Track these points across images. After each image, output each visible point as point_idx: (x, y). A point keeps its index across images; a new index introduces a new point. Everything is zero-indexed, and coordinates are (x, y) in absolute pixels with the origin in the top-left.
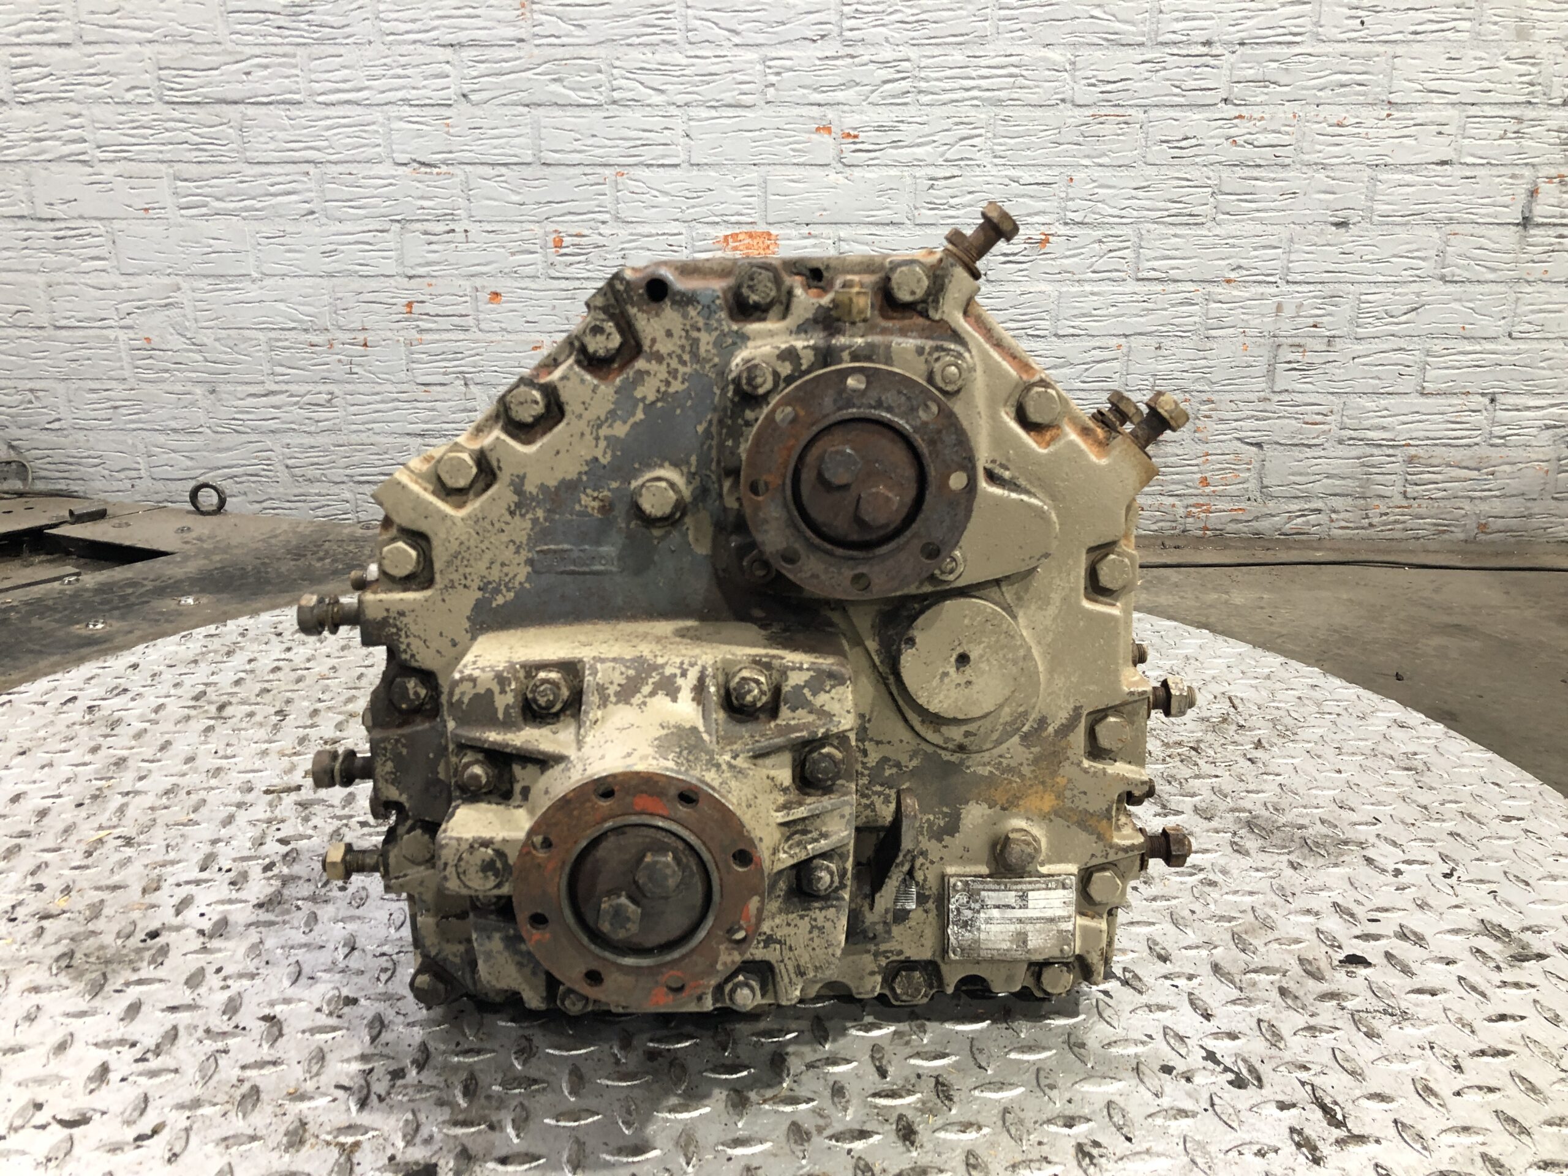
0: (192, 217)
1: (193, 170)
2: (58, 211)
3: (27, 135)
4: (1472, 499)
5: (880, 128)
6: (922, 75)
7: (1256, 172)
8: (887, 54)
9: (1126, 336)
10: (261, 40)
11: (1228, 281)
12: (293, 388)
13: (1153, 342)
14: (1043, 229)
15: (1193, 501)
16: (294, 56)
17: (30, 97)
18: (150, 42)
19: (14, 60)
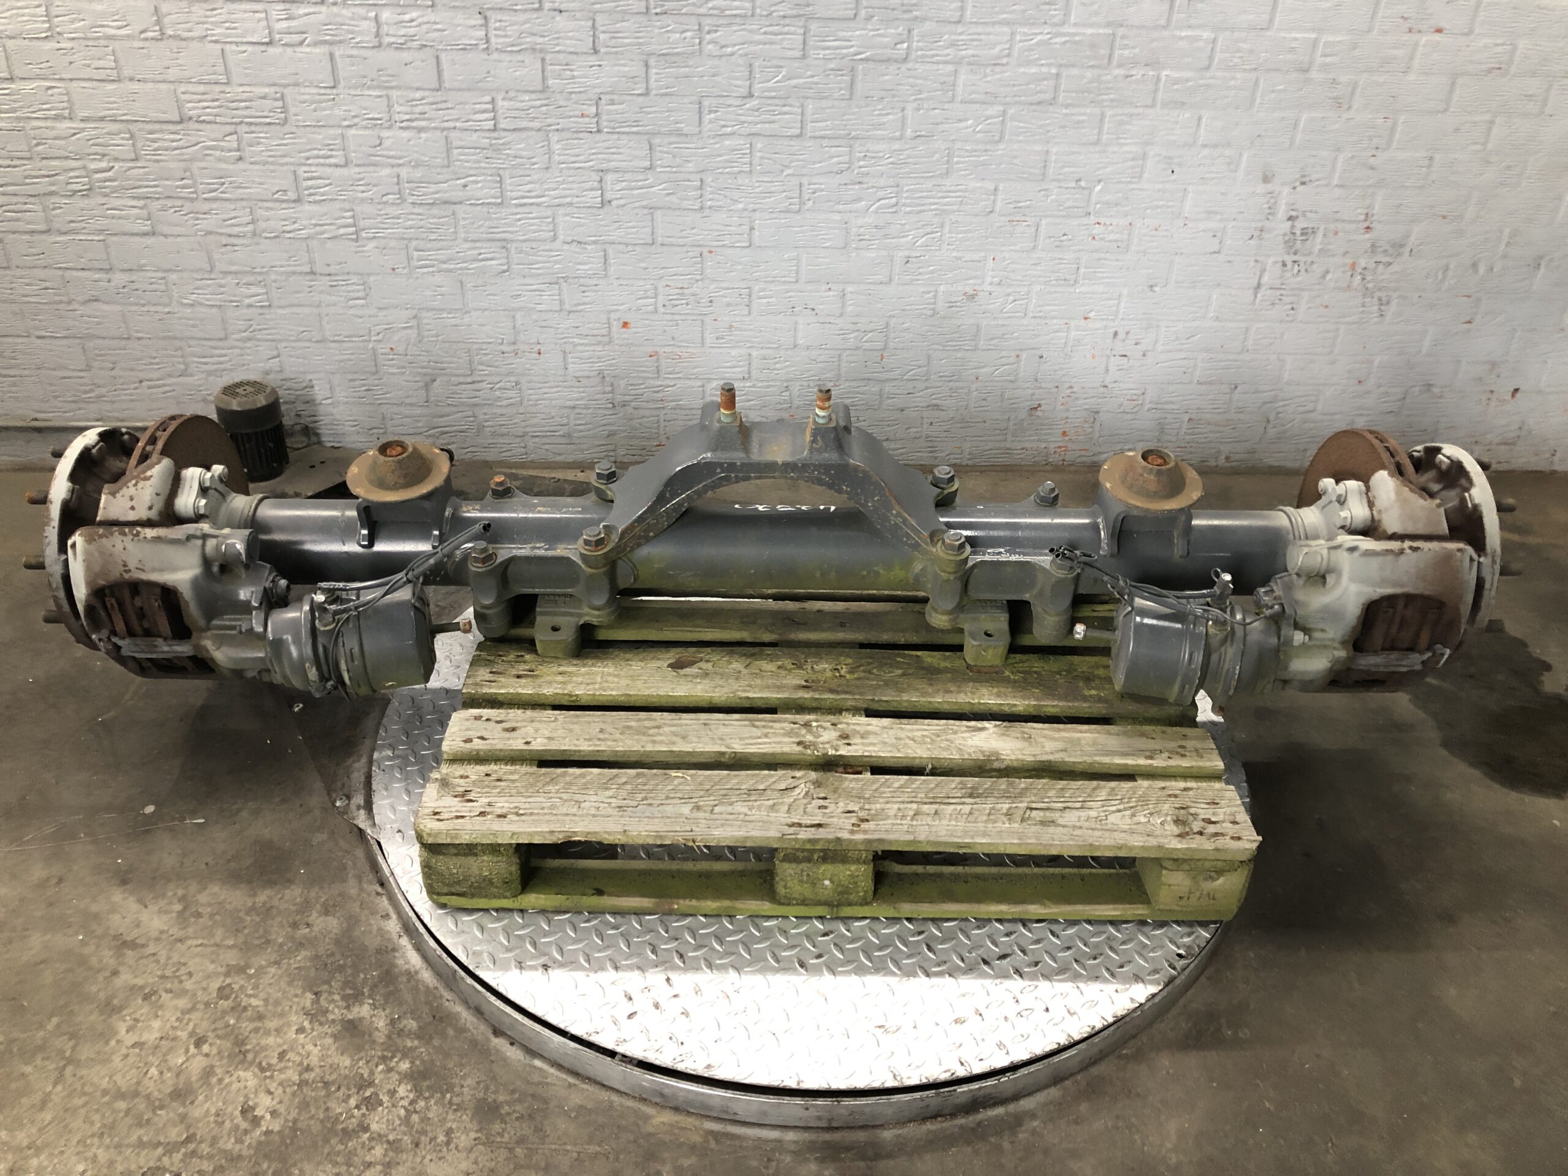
0: (425, 273)
1: (429, 245)
2: (332, 269)
3: (314, 222)
4: (1221, 443)
5: (876, 227)
6: (905, 195)
7: (1108, 255)
8: (882, 182)
9: (1022, 350)
10: (476, 165)
11: (1086, 318)
12: (490, 379)
13: (1039, 353)
14: (977, 288)
15: (1057, 445)
16: (499, 175)
17: (317, 198)
18: (400, 165)
19: (306, 175)
